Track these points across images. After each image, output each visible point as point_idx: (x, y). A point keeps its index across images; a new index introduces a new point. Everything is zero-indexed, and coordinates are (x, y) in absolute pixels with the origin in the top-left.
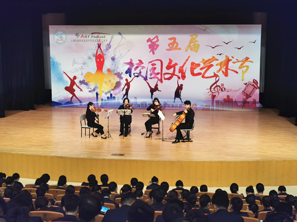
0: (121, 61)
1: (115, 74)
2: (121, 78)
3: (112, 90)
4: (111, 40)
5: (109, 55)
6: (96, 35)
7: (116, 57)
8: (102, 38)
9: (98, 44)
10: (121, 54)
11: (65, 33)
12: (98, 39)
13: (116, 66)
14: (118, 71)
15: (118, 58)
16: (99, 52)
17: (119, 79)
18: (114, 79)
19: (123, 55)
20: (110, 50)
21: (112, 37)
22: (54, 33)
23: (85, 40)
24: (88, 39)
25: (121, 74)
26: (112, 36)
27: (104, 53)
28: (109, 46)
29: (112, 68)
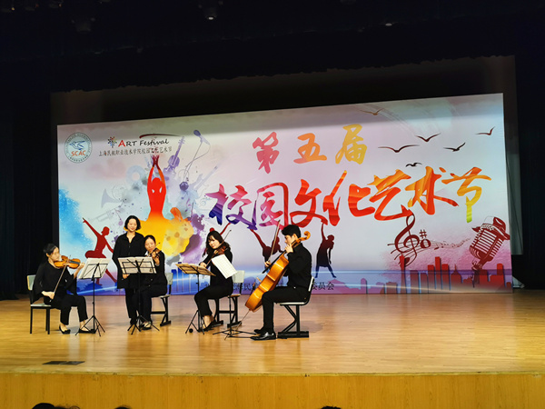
0: (199, 191)
1: (188, 219)
2: (201, 227)
3: (182, 254)
4: (180, 147)
5: (176, 178)
6: (148, 140)
7: (189, 183)
8: (160, 145)
9: (154, 159)
10: (200, 175)
11: (88, 138)
12: (153, 146)
13: (191, 202)
14: (195, 212)
15: (194, 184)
16: (155, 175)
17: (195, 229)
18: (186, 229)
19: (203, 178)
20: (177, 169)
21: (182, 142)
22: (67, 141)
23: (126, 151)
24: (132, 148)
25: (201, 219)
26: (180, 138)
27: (165, 175)
28: (175, 161)
29: (182, 207)
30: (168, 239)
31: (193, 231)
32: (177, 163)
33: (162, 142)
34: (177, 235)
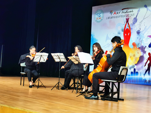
0: (145, 35)
1: (139, 48)
2: (145, 52)
3: (136, 64)
4: (138, 13)
5: (135, 28)
6: (125, 11)
7: (141, 31)
8: (130, 13)
9: (127, 19)
10: (146, 27)
11: (103, 12)
12: (127, 14)
13: (141, 40)
14: (142, 45)
15: (143, 31)
16: (127, 27)
17: (142, 53)
18: (138, 53)
20: (136, 24)
21: (139, 11)
23: (116, 16)
24: (119, 15)
25: (145, 48)
26: (138, 9)
27: (131, 27)
29: (137, 43)
30: (130, 57)
31: (141, 54)
32: (136, 21)
33: (131, 12)
34: (134, 55)
